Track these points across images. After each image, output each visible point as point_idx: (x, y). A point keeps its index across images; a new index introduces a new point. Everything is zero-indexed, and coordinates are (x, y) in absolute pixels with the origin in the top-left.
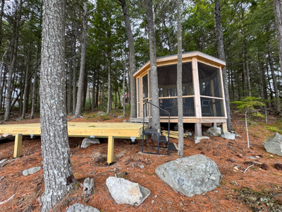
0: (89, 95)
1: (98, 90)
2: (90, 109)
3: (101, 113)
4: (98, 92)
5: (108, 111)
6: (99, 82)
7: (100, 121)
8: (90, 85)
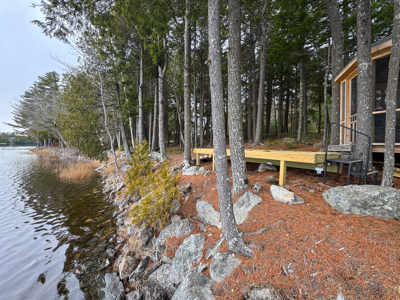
0: (274, 116)
1: (287, 105)
2: (277, 134)
3: (288, 140)
4: (287, 108)
5: (299, 136)
6: (289, 94)
7: (285, 149)
8: (276, 101)
